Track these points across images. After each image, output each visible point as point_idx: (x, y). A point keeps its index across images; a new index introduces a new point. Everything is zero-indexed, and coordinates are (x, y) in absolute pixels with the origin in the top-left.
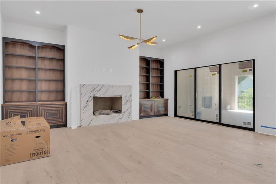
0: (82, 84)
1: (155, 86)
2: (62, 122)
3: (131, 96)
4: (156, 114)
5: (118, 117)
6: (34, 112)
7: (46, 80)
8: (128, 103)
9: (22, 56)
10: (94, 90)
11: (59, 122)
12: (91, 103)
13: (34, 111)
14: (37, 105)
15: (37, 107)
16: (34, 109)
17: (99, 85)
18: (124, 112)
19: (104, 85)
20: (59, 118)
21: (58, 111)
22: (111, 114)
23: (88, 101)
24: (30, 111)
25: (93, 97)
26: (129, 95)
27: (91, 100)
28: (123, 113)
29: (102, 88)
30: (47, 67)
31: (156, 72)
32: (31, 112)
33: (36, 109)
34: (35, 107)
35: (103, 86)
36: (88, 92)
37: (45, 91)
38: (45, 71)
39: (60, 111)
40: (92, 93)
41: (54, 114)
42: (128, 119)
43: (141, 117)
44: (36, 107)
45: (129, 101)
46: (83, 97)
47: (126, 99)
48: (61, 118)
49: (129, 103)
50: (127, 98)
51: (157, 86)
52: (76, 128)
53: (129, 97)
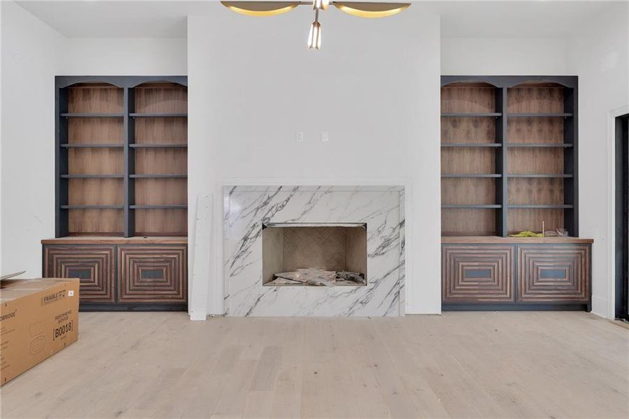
0: (228, 187)
1: (535, 188)
2: (178, 296)
3: (402, 224)
4: (526, 297)
5: (353, 297)
6: (109, 261)
7: (157, 179)
8: (392, 253)
9: (102, 119)
10: (266, 203)
11: (170, 295)
12: (257, 246)
13: (109, 259)
14: (116, 246)
15: (116, 250)
16: (109, 256)
17: (281, 187)
18: (376, 282)
19: (298, 187)
20: (169, 284)
21: (168, 264)
22: (322, 285)
23: (245, 239)
24: (100, 260)
25: (264, 227)
26: (394, 222)
27: (257, 236)
28: (370, 286)
29: (291, 196)
30: (159, 143)
31: (540, 131)
32: (103, 261)
33: (113, 254)
34: (110, 250)
35: (296, 189)
36: (247, 211)
37: (154, 208)
38: (155, 153)
39: (173, 265)
40: (261, 215)
41: (157, 273)
42: (390, 307)
43: (448, 305)
44: (113, 251)
45: (394, 243)
46: (231, 226)
47: (383, 234)
48: (175, 285)
49: (396, 251)
50: (387, 232)
51: (546, 186)
52: (205, 319)
53: (394, 229)
